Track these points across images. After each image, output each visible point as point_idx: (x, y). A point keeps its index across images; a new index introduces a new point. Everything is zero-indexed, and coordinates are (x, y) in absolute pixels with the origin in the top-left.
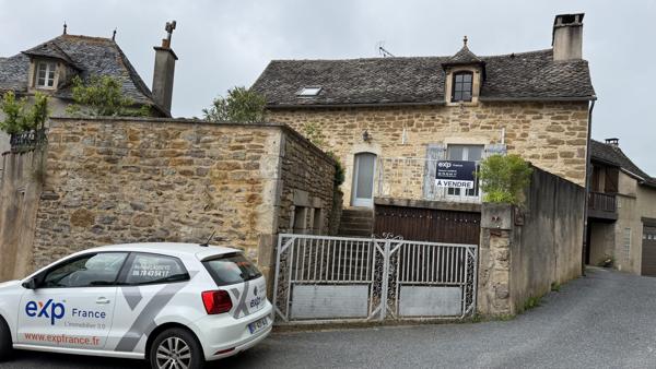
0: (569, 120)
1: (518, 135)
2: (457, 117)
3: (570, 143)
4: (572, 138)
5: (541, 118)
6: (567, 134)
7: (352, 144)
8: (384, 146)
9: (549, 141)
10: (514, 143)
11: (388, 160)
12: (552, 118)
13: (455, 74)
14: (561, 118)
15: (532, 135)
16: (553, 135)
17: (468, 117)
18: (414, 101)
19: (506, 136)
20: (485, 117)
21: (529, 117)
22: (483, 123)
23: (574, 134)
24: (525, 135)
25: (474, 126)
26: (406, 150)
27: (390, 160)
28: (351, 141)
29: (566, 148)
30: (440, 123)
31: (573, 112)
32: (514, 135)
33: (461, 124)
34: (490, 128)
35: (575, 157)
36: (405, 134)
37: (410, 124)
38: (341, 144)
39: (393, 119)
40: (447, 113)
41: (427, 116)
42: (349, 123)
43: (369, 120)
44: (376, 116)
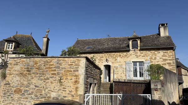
0: (168, 53)
1: (153, 58)
2: (134, 53)
3: (169, 60)
4: (170, 58)
5: (160, 53)
6: (168, 57)
8: (113, 63)
9: (163, 59)
10: (152, 61)
12: (163, 53)
13: (132, 41)
14: (166, 53)
15: (158, 58)
16: (164, 58)
17: (137, 53)
18: (121, 49)
19: (150, 58)
20: (143, 53)
21: (156, 53)
22: (142, 55)
23: (171, 57)
24: (155, 58)
25: (140, 56)
26: (120, 64)
27: (115, 67)
28: (102, 61)
29: (168, 61)
30: (129, 55)
31: (169, 51)
32: (152, 58)
33: (136, 55)
34: (145, 56)
35: (172, 64)
36: (119, 59)
37: (120, 56)
38: (99, 62)
39: (115, 54)
40: (131, 52)
41: (125, 54)
42: (101, 56)
43: (107, 55)
44: (109, 54)
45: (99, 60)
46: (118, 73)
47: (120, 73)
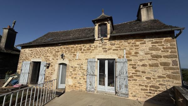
0: (163, 43)
1: (133, 53)
2: (101, 45)
3: (165, 57)
4: (166, 54)
5: (145, 43)
6: (162, 51)
7: (57, 59)
8: (70, 60)
9: (152, 56)
10: (131, 58)
11: (71, 67)
12: (152, 43)
13: (99, 25)
14: (157, 43)
15: (141, 53)
16: (154, 53)
17: (106, 45)
18: (82, 38)
19: (126, 54)
20: (114, 44)
21: (138, 43)
22: (114, 47)
23: (168, 51)
24: (136, 53)
25: (109, 49)
26: (79, 62)
27: (73, 67)
28: (57, 58)
29: (163, 60)
30: (93, 48)
31: (164, 39)
32: (130, 53)
33: (103, 49)
34: (117, 50)
35: (171, 66)
36: (78, 54)
37: (81, 50)
38: (54, 59)
39: (73, 47)
40: (96, 43)
41: (87, 46)
42: (57, 50)
43: (64, 48)
44: (67, 46)
45: (53, 55)
46: (75, 78)
47: (78, 77)
